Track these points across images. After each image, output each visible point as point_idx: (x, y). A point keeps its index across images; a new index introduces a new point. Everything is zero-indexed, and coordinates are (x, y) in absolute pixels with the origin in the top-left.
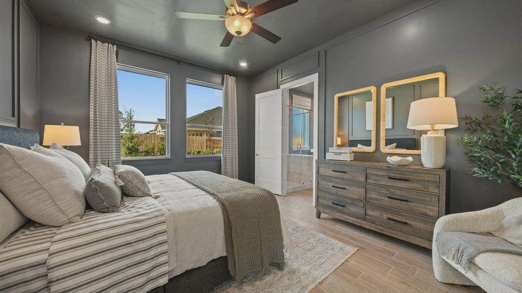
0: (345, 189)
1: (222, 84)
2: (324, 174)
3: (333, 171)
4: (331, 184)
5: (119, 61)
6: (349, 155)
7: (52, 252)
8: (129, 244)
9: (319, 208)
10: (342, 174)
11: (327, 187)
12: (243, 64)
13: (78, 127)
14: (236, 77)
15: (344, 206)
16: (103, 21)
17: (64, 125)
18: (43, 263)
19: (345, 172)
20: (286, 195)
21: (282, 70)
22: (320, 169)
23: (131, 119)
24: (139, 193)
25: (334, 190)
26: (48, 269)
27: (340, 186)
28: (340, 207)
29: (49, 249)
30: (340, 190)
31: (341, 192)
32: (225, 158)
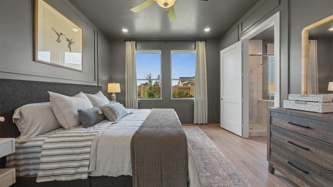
0: (308, 149)
1: (195, 49)
2: (278, 125)
3: (289, 123)
4: (287, 139)
5: (137, 49)
6: (320, 104)
7: (45, 142)
8: (71, 148)
9: (272, 163)
10: (303, 129)
11: (282, 141)
12: (207, 30)
13: (119, 84)
14: (206, 41)
15: (307, 173)
16: (125, 31)
17: (115, 83)
18: (40, 146)
19: (308, 128)
20: (248, 137)
21: (242, 23)
22: (273, 119)
23: (150, 78)
24: (110, 119)
25: (292, 148)
26: (42, 150)
27: (301, 144)
28: (300, 171)
29: (44, 140)
30: (301, 149)
31: (301, 152)
32: (197, 101)
